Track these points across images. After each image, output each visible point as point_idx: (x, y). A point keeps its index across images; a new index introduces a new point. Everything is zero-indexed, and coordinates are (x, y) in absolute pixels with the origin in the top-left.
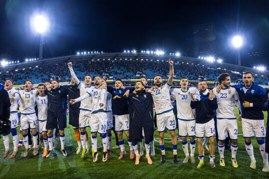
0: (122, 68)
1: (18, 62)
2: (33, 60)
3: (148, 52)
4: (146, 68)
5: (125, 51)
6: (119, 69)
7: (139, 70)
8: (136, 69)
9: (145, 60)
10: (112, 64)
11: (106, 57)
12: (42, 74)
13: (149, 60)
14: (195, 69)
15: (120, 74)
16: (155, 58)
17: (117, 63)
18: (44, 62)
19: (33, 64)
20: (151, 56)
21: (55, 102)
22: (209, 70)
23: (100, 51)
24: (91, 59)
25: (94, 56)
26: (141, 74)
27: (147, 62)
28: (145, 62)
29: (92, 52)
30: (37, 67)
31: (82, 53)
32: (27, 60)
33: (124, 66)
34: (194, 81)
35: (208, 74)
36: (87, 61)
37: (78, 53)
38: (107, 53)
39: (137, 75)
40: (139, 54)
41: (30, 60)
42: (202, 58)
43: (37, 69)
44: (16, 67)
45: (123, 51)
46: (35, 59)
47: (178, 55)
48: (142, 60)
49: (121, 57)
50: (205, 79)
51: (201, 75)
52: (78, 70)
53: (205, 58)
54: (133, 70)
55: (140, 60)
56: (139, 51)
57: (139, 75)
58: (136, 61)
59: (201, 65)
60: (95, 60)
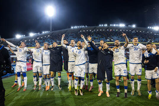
0: (98, 35)
1: (39, 33)
2: (47, 32)
3: (114, 25)
4: (113, 35)
5: (100, 25)
6: (97, 36)
7: (109, 37)
8: (107, 36)
9: (112, 30)
10: (92, 33)
11: (89, 29)
12: (52, 40)
13: (115, 30)
14: (146, 35)
15: (97, 39)
16: (119, 29)
17: (95, 32)
18: (53, 33)
19: (47, 35)
20: (116, 28)
21: (55, 55)
22: (155, 35)
23: (85, 26)
24: (79, 31)
25: (81, 29)
26: (111, 39)
27: (113, 32)
28: (112, 31)
29: (80, 27)
30: (49, 36)
31: (74, 27)
32: (43, 32)
33: (99, 34)
34: (145, 43)
35: (155, 38)
36: (78, 32)
37: (72, 27)
38: (89, 27)
39: (108, 40)
40: (109, 27)
41: (45, 32)
42: (151, 28)
43: (49, 37)
44: (38, 37)
45: (99, 25)
46: (48, 32)
47: (134, 26)
48: (111, 30)
49: (98, 29)
50: (153, 41)
51: (150, 39)
52: (72, 37)
53: (153, 28)
54: (105, 37)
55: (109, 30)
56: (109, 25)
57: (109, 40)
58: (107, 31)
59: (150, 32)
60: (82, 31)
